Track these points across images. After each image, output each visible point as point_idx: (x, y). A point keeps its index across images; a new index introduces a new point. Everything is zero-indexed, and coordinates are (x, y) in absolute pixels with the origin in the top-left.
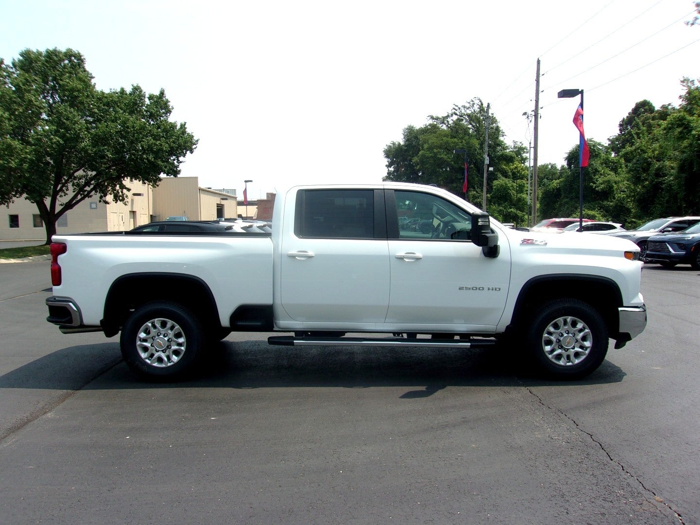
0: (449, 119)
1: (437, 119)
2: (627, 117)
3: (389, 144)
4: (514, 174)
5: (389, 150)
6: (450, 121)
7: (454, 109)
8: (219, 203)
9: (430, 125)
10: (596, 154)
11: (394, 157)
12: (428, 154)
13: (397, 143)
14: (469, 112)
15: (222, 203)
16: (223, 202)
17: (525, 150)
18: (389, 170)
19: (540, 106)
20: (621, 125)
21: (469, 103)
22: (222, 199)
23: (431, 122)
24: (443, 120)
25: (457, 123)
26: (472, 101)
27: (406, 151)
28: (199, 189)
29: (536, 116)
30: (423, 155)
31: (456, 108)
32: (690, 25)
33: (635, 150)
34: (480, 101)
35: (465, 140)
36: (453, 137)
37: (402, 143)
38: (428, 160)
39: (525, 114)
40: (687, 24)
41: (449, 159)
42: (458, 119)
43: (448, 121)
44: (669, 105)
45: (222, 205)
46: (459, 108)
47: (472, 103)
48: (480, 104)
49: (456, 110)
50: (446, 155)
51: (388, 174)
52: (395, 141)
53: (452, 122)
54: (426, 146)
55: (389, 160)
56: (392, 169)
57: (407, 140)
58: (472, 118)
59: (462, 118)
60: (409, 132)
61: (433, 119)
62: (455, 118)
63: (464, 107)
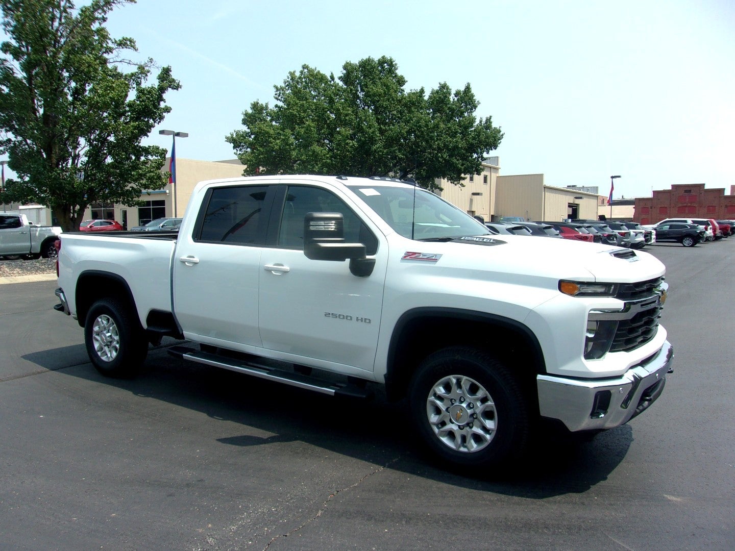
8: (572, 202)
15: (576, 203)
16: (577, 201)
22: (576, 198)
28: (545, 188)
45: (577, 204)
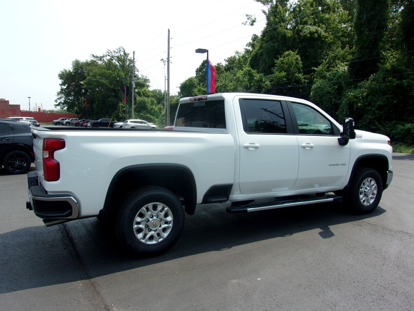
0: (104, 58)
1: (97, 57)
2: (199, 67)
3: (62, 70)
4: (144, 94)
5: (62, 74)
6: (106, 59)
7: (108, 52)
9: (92, 61)
10: (195, 86)
11: (66, 79)
12: (93, 79)
13: (68, 71)
14: (117, 55)
17: (148, 81)
18: (61, 87)
19: (170, 56)
20: (196, 72)
21: (118, 50)
23: (93, 59)
24: (101, 58)
25: (110, 61)
26: (119, 49)
27: (74, 76)
29: (168, 61)
30: (89, 80)
31: (109, 52)
32: (244, 24)
33: (223, 85)
34: (124, 49)
35: (116, 72)
36: (108, 70)
37: (71, 71)
38: (93, 83)
39: (162, 60)
40: (243, 24)
41: (106, 83)
42: (110, 59)
43: (104, 60)
44: (221, 63)
46: (111, 52)
47: (119, 50)
48: (123, 51)
49: (109, 53)
50: (105, 80)
51: (61, 90)
52: (66, 69)
53: (106, 60)
54: (91, 74)
55: (63, 81)
56: (65, 87)
57: (75, 69)
58: (119, 59)
59: (113, 58)
60: (77, 64)
61: (94, 57)
62: (108, 58)
63: (114, 51)
